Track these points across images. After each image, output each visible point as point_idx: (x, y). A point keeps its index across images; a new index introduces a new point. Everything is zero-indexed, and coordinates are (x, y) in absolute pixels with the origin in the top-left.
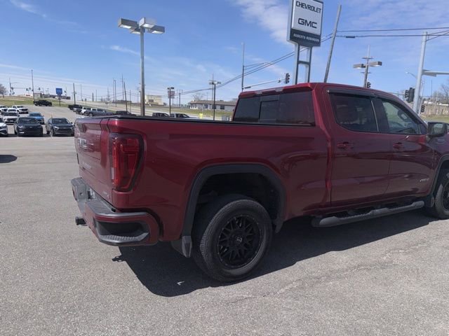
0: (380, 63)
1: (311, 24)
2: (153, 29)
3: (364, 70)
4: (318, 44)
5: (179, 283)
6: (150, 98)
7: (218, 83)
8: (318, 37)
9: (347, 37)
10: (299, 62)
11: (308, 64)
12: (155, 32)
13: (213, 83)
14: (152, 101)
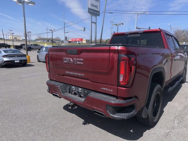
0: (123, 24)
1: (96, 6)
2: (29, 3)
3: (117, 26)
4: (99, 15)
5: (131, 131)
6: (15, 37)
7: (54, 30)
8: (99, 12)
9: (110, 13)
10: (92, 22)
11: (95, 23)
12: (30, 4)
13: (51, 30)
14: (16, 38)
